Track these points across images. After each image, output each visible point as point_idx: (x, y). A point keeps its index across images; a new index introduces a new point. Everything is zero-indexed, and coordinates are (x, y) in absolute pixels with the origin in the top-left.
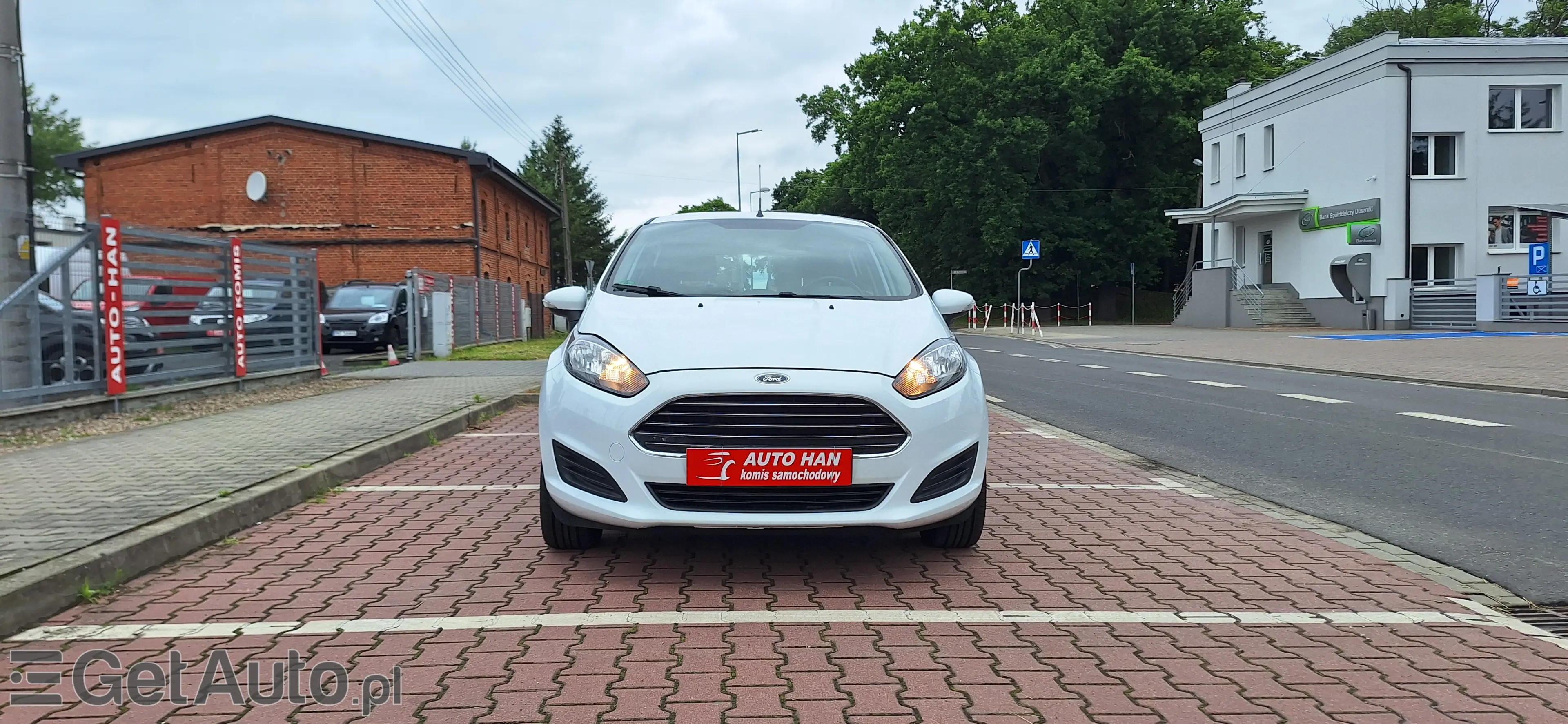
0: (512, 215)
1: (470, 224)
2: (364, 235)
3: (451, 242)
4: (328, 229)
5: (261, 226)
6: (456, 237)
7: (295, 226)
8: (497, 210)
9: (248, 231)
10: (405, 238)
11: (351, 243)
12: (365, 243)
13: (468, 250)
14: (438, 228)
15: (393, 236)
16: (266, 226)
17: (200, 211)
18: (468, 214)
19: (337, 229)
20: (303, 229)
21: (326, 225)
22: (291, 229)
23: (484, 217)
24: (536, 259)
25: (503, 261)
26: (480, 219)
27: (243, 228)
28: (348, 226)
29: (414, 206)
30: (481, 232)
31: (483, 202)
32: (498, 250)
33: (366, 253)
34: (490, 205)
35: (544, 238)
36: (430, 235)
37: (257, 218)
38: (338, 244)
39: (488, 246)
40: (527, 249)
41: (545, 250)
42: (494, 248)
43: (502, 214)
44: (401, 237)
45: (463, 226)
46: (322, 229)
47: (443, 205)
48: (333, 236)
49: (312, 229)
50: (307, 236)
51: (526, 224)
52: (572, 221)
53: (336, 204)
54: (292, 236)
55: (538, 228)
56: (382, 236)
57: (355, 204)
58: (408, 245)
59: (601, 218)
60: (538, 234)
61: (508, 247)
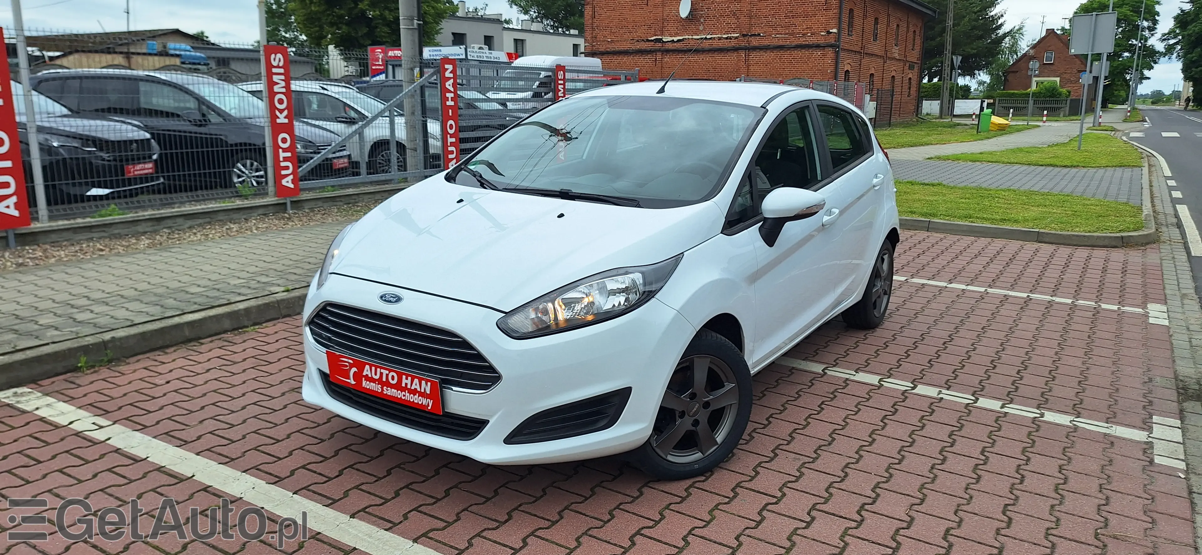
0: (883, 20)
1: (835, 30)
2: (755, 42)
3: (818, 46)
4: (730, 38)
5: (687, 37)
6: (822, 42)
7: (709, 37)
8: (865, 16)
9: (679, 41)
10: (784, 44)
11: (745, 49)
12: (755, 48)
13: (830, 53)
14: (809, 35)
15: (776, 43)
16: (690, 37)
17: (650, 28)
18: (834, 22)
19: (736, 38)
20: (714, 38)
21: (730, 35)
22: (706, 38)
23: (851, 25)
24: (906, 56)
25: (866, 60)
26: (845, 26)
27: (675, 39)
28: (744, 35)
29: (793, 17)
30: (844, 37)
31: (851, 11)
32: (862, 51)
33: (755, 56)
34: (858, 13)
35: (918, 38)
36: (802, 41)
37: (685, 31)
38: (736, 49)
39: (852, 48)
40: (895, 47)
41: (918, 48)
42: (858, 49)
43: (871, 20)
44: (781, 43)
45: (829, 33)
46: (727, 38)
47: (815, 15)
48: (733, 43)
49: (720, 39)
50: (716, 44)
51: (898, 26)
52: (958, 18)
53: (738, 18)
54: (706, 45)
55: (912, 29)
56: (766, 42)
57: (750, 17)
58: (785, 49)
59: (992, 14)
60: (911, 34)
61: (876, 48)
